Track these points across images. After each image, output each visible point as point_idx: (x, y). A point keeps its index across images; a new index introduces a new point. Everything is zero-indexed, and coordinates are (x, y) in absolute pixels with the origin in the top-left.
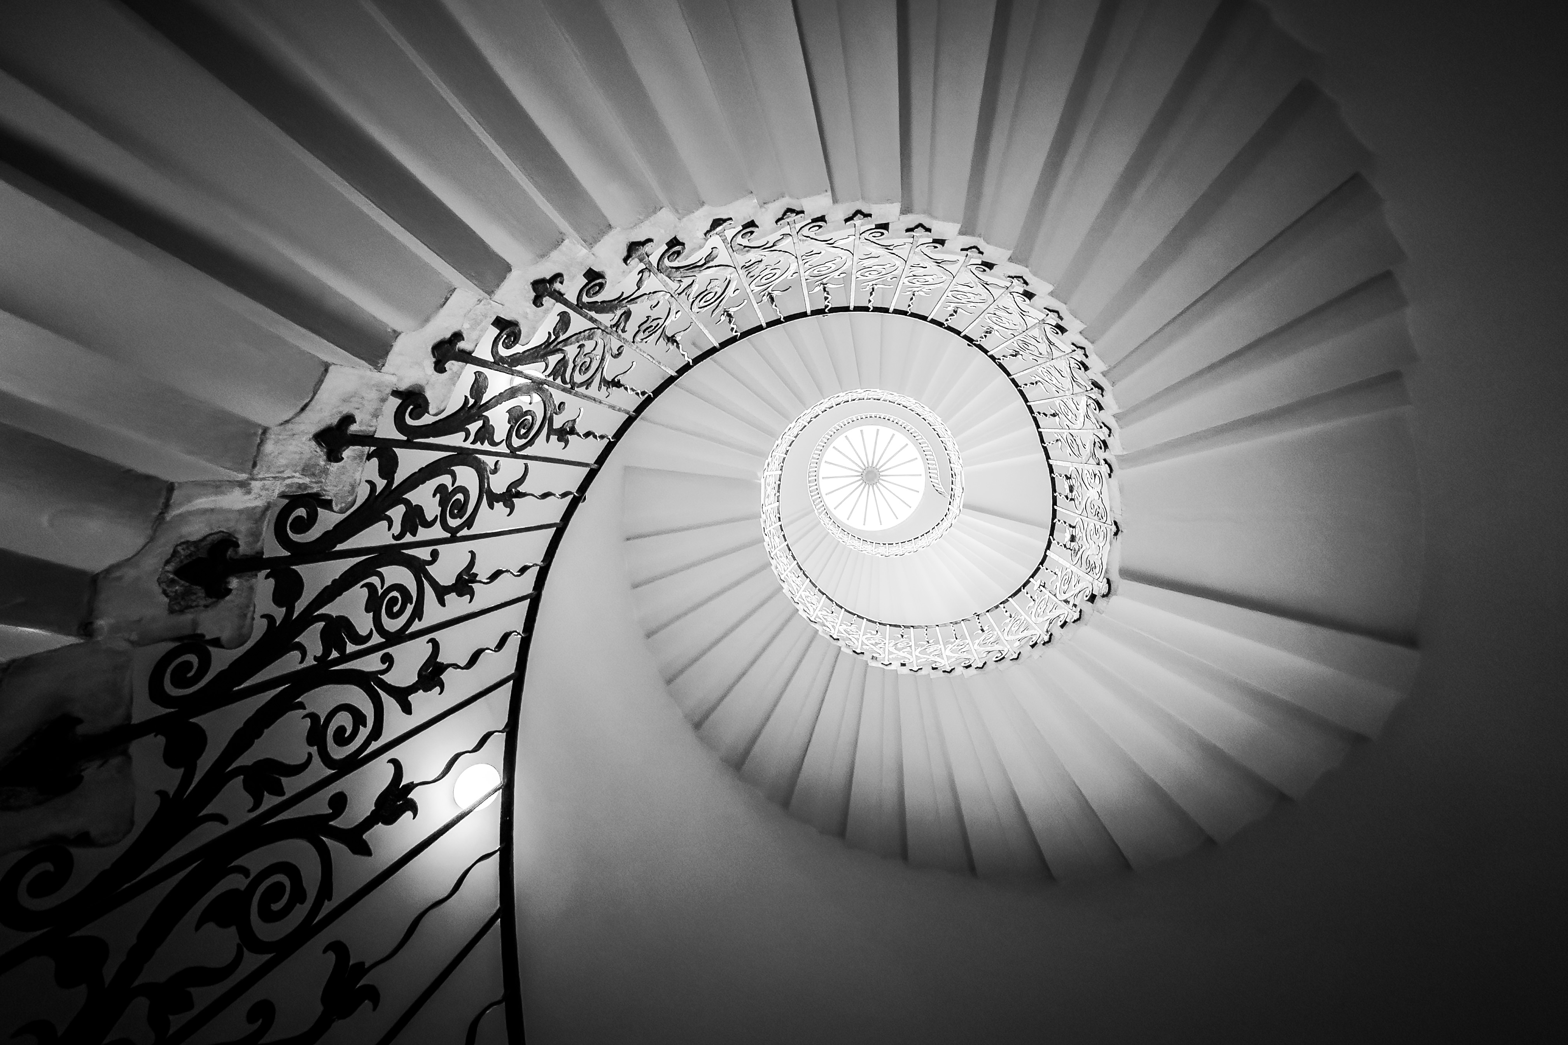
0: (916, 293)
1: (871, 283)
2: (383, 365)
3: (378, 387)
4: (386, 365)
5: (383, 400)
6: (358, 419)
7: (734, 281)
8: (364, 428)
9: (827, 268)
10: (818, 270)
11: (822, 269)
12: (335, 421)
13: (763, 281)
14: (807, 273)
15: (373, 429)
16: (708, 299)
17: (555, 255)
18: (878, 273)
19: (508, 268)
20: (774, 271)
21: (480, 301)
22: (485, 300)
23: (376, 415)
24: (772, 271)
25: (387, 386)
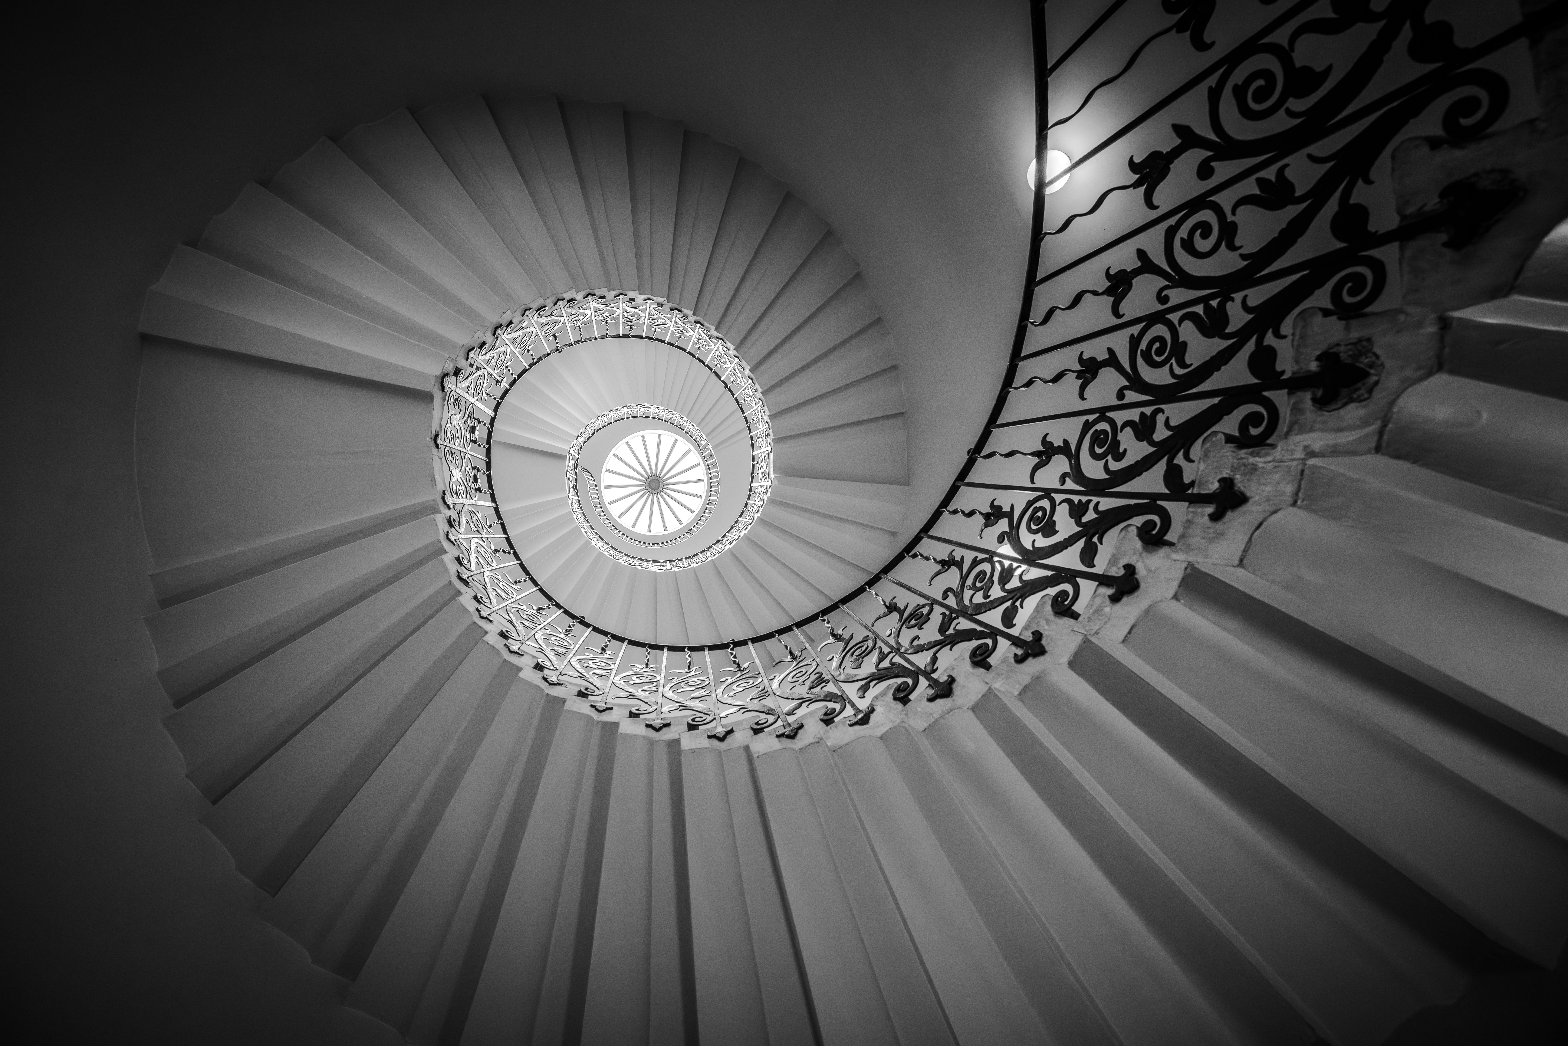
0: (644, 666)
1: (692, 673)
2: (1186, 568)
3: (1189, 549)
4: (1183, 568)
5: (1182, 536)
6: (1206, 518)
7: (836, 668)
8: (1200, 510)
9: (741, 686)
10: (749, 684)
11: (746, 684)
12: (1229, 515)
13: (804, 669)
14: (760, 680)
15: (1191, 509)
16: (859, 650)
17: (1026, 680)
18: (689, 684)
19: (1072, 664)
20: (795, 679)
21: (1097, 633)
22: (1092, 634)
23: (1189, 523)
24: (797, 679)
25: (1180, 549)
